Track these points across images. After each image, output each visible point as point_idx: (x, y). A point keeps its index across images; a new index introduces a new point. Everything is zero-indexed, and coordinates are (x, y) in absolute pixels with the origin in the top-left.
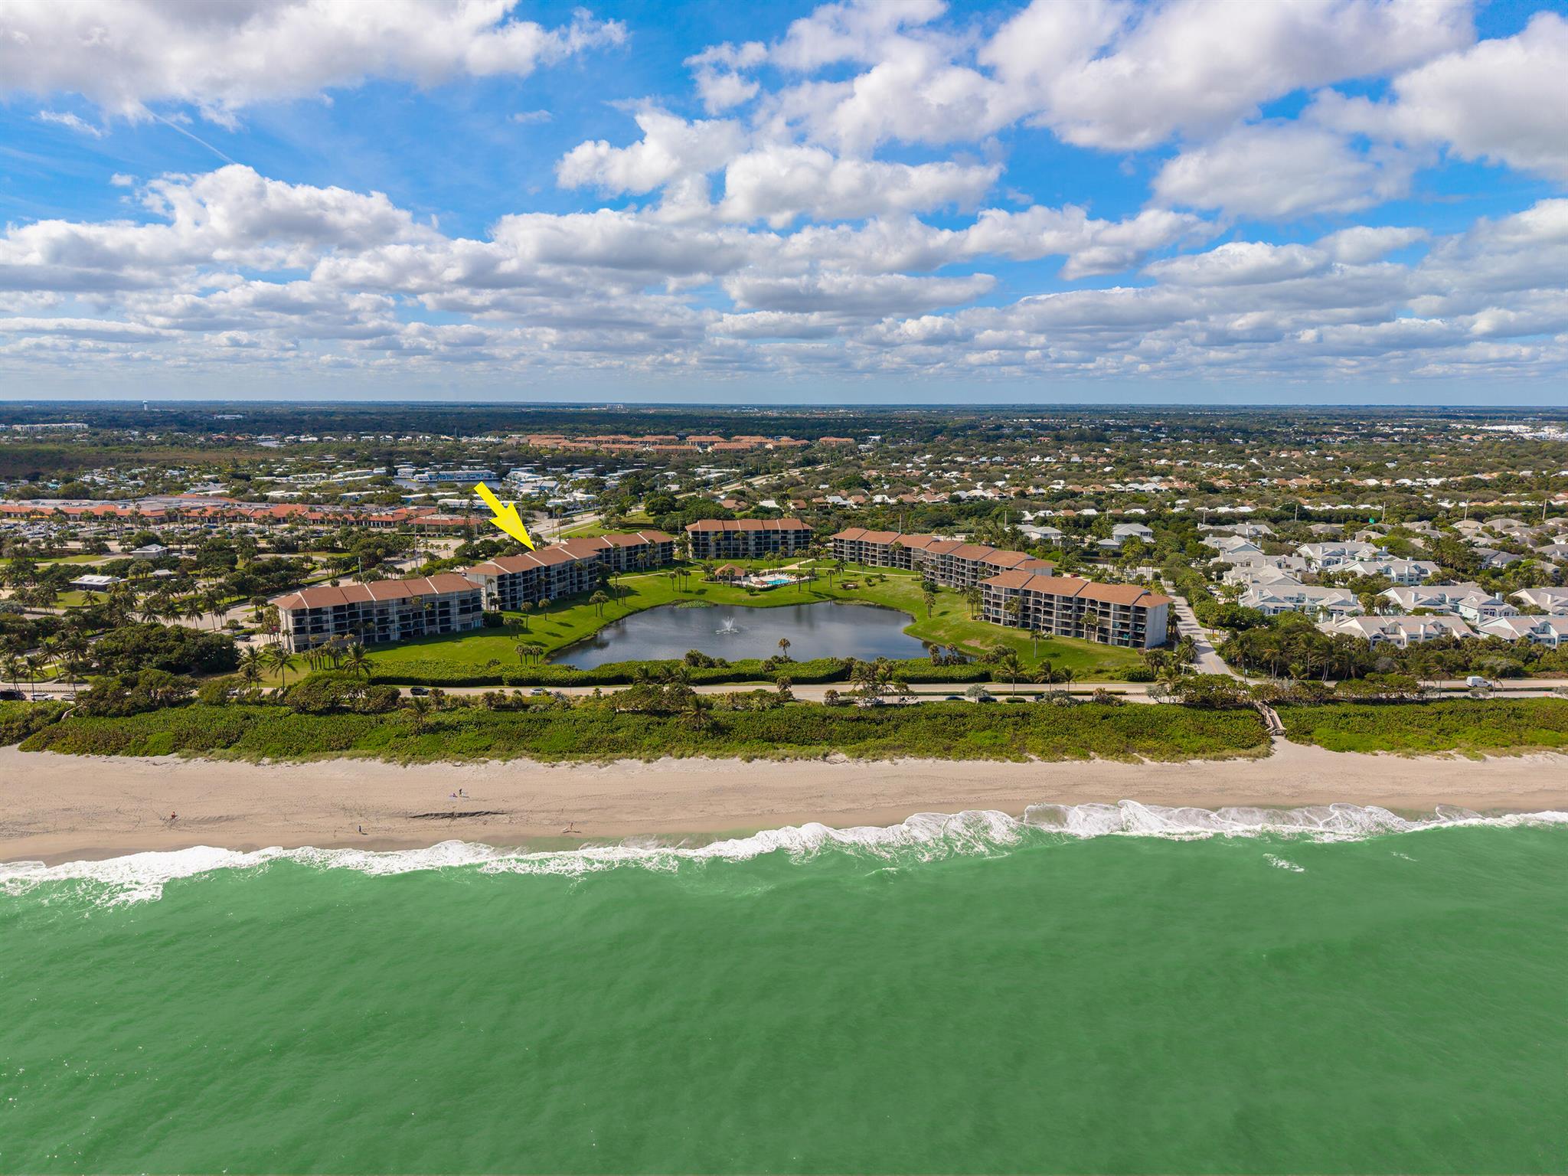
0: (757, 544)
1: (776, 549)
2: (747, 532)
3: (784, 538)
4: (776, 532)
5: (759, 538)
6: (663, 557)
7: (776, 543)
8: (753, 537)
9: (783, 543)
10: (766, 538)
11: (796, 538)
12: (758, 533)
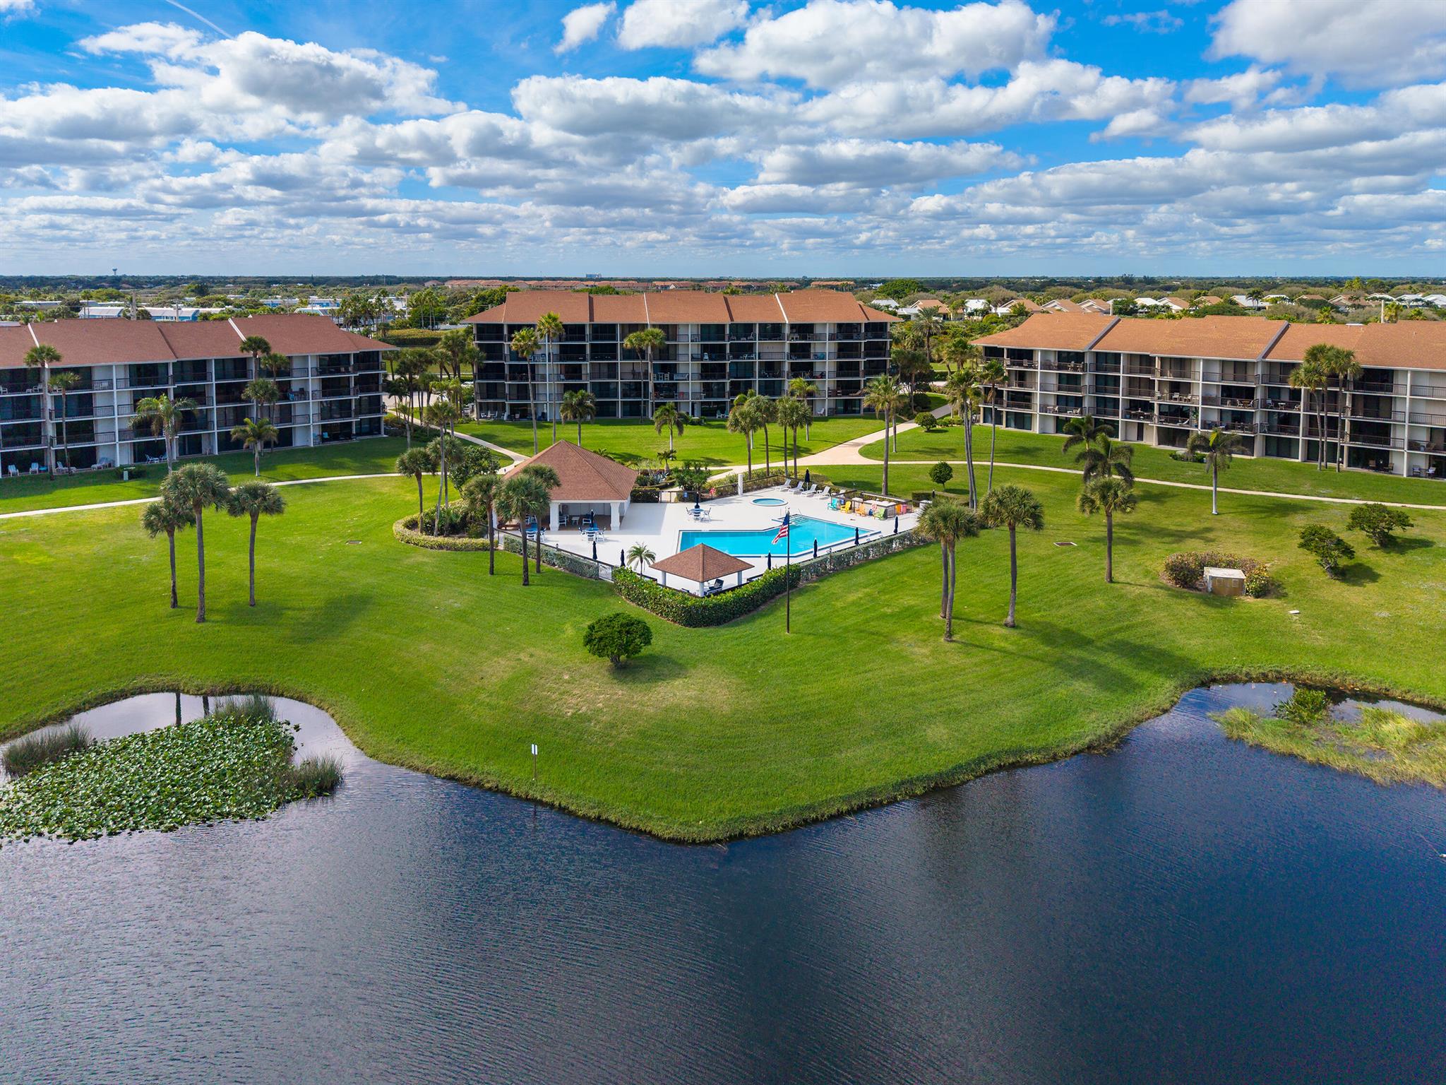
0: (706, 371)
1: (772, 389)
2: (670, 330)
3: (796, 350)
4: (773, 331)
5: (717, 351)
6: (326, 412)
7: (771, 368)
8: (693, 348)
9: (797, 370)
10: (740, 350)
11: (843, 350)
12: (710, 332)
